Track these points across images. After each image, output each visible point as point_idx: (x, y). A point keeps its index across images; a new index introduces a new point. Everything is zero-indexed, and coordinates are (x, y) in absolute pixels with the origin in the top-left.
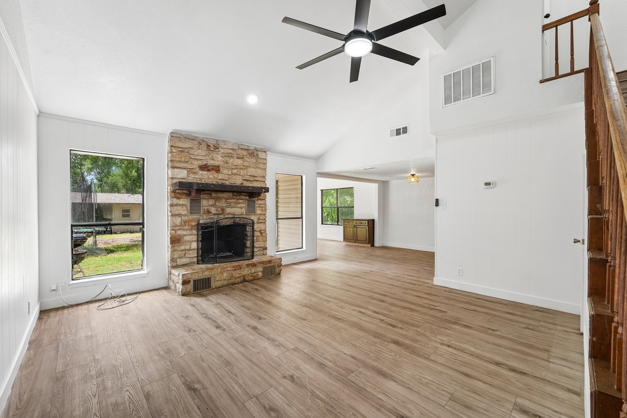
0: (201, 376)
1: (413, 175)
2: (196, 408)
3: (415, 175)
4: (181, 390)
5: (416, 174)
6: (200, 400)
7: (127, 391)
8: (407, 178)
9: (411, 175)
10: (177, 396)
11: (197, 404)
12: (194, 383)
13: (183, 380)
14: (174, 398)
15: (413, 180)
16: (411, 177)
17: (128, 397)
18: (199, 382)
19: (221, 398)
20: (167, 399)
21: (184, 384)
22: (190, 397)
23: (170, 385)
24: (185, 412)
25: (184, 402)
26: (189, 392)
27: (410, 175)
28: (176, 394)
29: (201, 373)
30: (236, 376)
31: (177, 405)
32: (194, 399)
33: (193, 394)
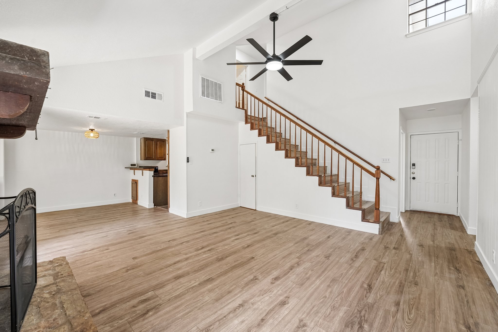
0: (357, 288)
1: (92, 130)
2: (378, 280)
3: (94, 130)
4: (375, 291)
5: (96, 130)
6: (372, 281)
7: (409, 319)
8: (85, 132)
9: (90, 129)
10: (381, 291)
11: (376, 281)
12: (365, 288)
13: (368, 294)
14: (384, 292)
15: (92, 135)
16: (90, 132)
17: (411, 315)
18: (362, 286)
19: (363, 274)
20: (388, 294)
21: (370, 292)
22: (375, 285)
23: (378, 298)
24: (385, 283)
25: (380, 286)
26: (373, 287)
27: (88, 129)
28: (381, 292)
29: (354, 288)
30: (342, 274)
31: (385, 288)
32: (375, 284)
33: (372, 285)
